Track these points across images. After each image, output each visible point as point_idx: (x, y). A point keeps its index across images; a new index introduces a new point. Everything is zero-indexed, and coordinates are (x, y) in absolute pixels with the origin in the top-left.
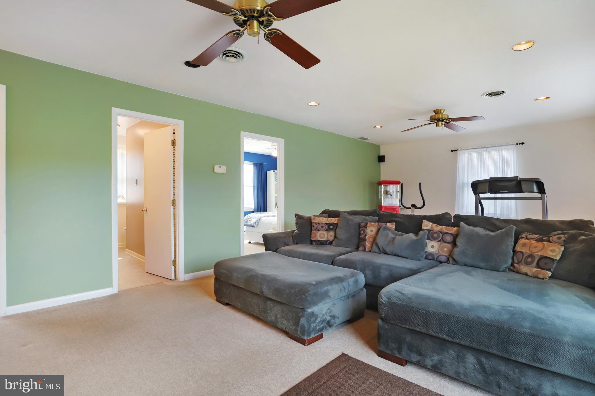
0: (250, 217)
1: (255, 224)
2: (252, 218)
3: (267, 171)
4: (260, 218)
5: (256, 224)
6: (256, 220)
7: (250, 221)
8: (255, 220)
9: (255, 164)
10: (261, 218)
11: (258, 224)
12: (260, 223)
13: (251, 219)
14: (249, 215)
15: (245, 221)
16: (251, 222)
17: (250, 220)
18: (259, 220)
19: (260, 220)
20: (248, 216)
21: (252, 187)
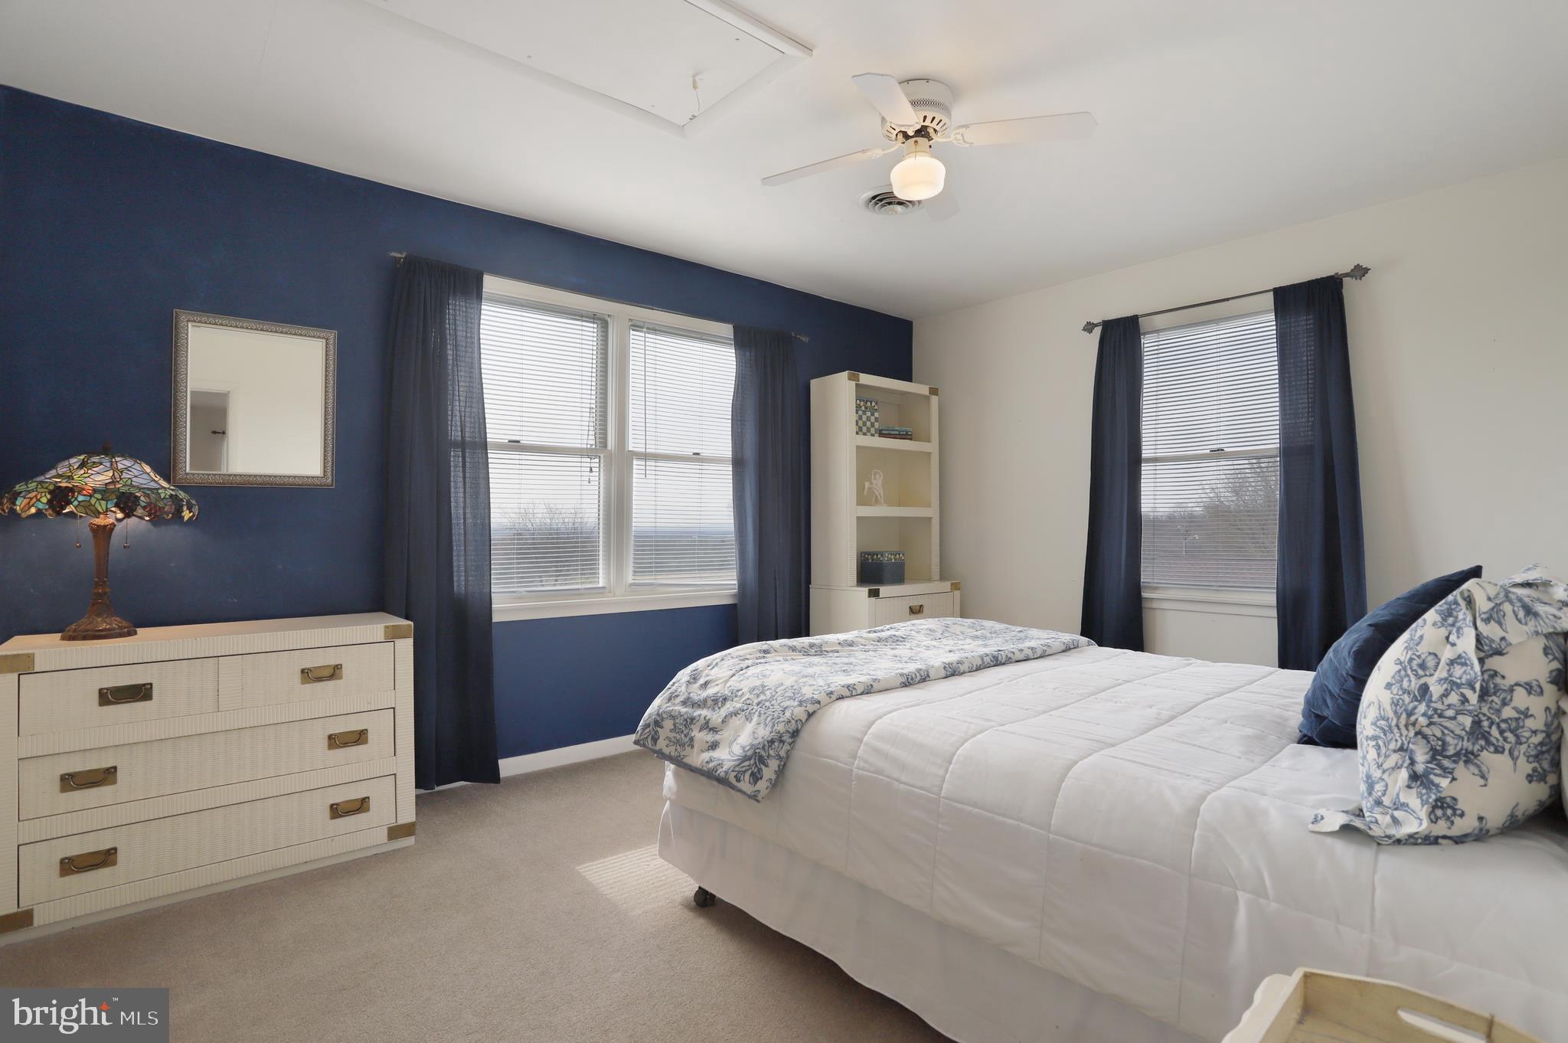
0: (711, 691)
1: (756, 778)
2: (729, 707)
3: (814, 383)
4: (800, 713)
5: (769, 773)
6: (764, 733)
7: (710, 737)
8: (749, 727)
9: (742, 341)
10: (810, 715)
11: (781, 772)
12: (796, 768)
13: (716, 717)
14: (701, 663)
15: (668, 724)
16: (714, 746)
17: (707, 726)
18: (795, 734)
19: (804, 735)
20: (694, 678)
21: (728, 470)
